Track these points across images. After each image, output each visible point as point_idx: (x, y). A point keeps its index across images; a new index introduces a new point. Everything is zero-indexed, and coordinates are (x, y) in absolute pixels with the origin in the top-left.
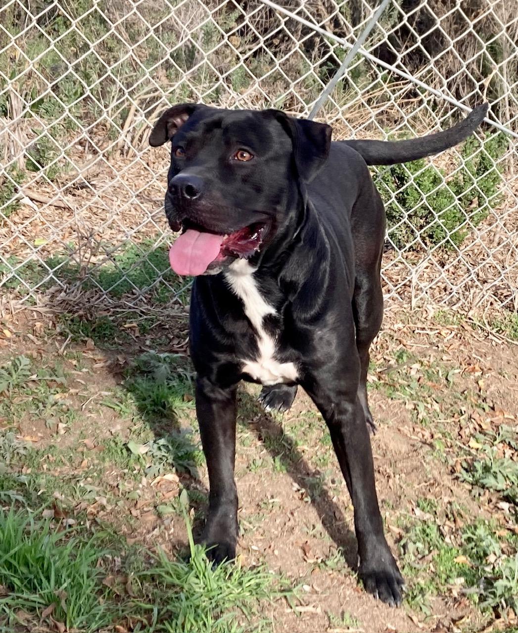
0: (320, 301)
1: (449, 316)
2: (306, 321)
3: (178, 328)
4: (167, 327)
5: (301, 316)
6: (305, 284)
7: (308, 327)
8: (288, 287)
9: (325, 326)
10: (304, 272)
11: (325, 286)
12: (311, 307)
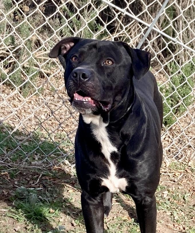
0: (141, 146)
1: (178, 165)
2: (134, 156)
3: (31, 174)
4: (25, 174)
5: (131, 153)
6: (133, 136)
7: (134, 159)
8: (125, 137)
9: (143, 159)
10: (133, 129)
11: (144, 138)
12: (136, 148)
